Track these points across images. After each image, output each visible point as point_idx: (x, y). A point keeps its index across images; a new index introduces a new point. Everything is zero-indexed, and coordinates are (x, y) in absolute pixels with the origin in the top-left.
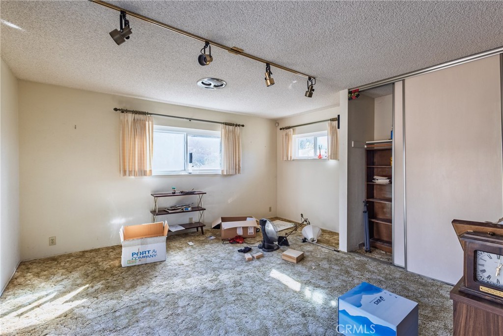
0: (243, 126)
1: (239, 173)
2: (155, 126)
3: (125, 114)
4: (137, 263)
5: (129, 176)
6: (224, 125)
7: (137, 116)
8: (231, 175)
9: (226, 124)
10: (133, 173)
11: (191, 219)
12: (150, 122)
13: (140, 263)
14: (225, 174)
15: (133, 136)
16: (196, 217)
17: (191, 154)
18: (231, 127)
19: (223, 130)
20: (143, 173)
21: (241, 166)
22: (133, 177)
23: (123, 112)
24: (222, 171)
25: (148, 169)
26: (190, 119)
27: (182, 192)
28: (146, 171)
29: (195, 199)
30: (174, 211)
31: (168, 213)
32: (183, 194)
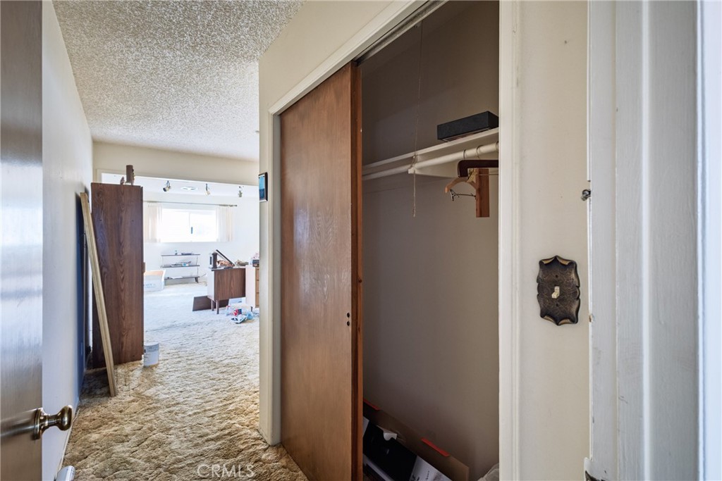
0: (236, 206)
2: (163, 209)
6: (219, 206)
7: (151, 204)
8: (226, 242)
9: (221, 205)
11: (192, 273)
12: (160, 207)
16: (194, 271)
17: (192, 228)
18: (225, 207)
19: (218, 210)
21: (233, 235)
24: (217, 240)
25: (158, 238)
26: (192, 203)
28: (156, 239)
29: (193, 259)
30: (176, 265)
31: (171, 267)
32: (183, 254)
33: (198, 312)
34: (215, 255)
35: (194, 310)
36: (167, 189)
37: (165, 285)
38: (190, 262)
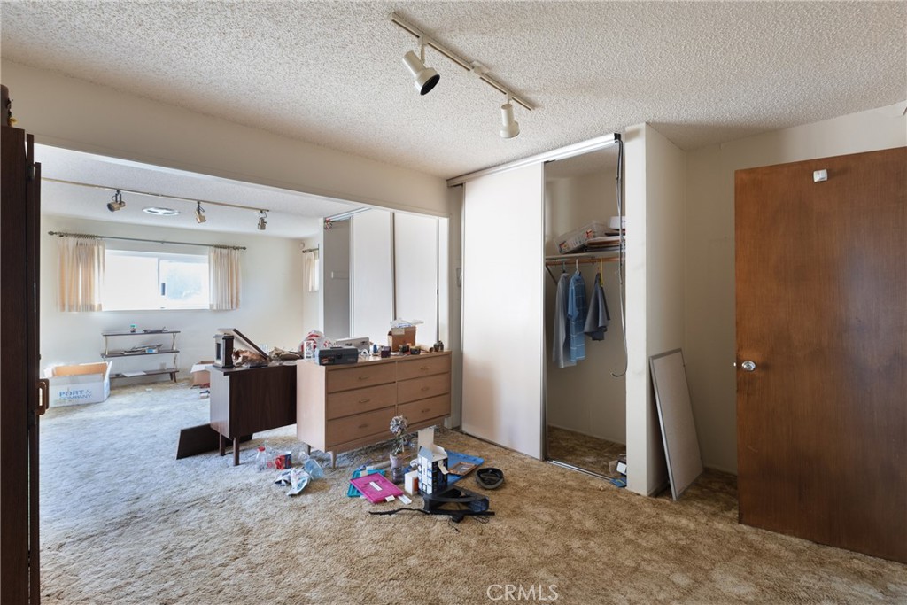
0: (244, 248)
1: (237, 307)
2: (107, 251)
3: (65, 238)
4: (67, 404)
5: (70, 310)
6: (214, 249)
7: (81, 240)
8: (226, 310)
9: (217, 247)
10: (75, 308)
11: (163, 365)
12: (101, 247)
13: (70, 404)
14: (215, 308)
15: (75, 264)
16: (168, 362)
17: (164, 285)
18: (225, 251)
19: (212, 255)
20: (89, 307)
21: (240, 299)
22: (76, 313)
23: (62, 236)
24: (211, 306)
25: (96, 304)
26: (163, 242)
27: (145, 331)
28: (94, 306)
29: (166, 339)
30: (133, 352)
31: (122, 355)
32: (146, 332)
33: (189, 459)
34: (229, 341)
35: (182, 455)
36: (116, 206)
37: (111, 388)
38: (161, 345)
